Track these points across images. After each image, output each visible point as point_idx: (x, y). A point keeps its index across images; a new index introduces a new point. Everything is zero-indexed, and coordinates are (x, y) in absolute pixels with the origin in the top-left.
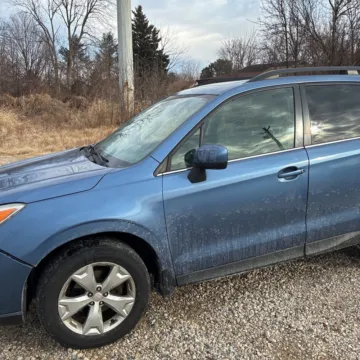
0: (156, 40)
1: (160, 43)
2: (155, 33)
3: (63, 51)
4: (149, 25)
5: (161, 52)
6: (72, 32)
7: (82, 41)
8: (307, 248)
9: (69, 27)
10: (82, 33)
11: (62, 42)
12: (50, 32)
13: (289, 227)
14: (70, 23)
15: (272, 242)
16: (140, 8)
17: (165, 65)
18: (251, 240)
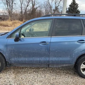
0: (77, 7)
1: (78, 8)
2: (77, 5)
3: (54, 10)
4: (76, 3)
5: (78, 10)
6: (56, 5)
7: (58, 8)
8: (50, 65)
9: (55, 4)
10: (58, 5)
12: (51, 6)
13: (43, 58)
14: (56, 3)
15: (37, 61)
18: (31, 59)
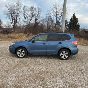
1: (78, 22)
2: (77, 20)
3: (55, 24)
4: (76, 18)
5: (78, 24)
7: (59, 22)
10: (59, 20)
11: (55, 22)
12: (53, 20)
14: (57, 18)
16: (74, 14)
17: (79, 27)
